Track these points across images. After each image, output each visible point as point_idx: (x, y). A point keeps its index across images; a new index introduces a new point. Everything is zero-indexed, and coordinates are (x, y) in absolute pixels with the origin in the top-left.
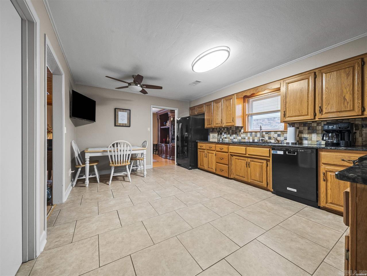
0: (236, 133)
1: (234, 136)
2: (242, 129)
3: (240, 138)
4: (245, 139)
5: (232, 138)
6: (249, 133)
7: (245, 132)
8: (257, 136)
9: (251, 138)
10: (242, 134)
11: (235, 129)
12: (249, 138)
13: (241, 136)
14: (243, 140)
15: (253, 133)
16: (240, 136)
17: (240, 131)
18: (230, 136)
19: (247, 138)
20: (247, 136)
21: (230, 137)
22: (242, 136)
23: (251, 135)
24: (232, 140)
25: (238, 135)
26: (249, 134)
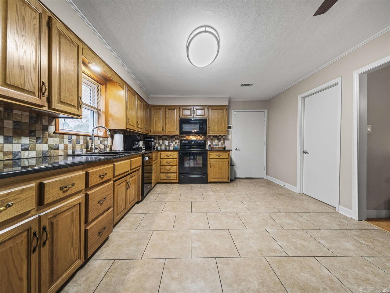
0: (31, 134)
1: (25, 140)
2: (50, 123)
3: (45, 147)
4: (58, 149)
5: (15, 146)
6: (67, 136)
7: (57, 133)
8: (79, 144)
9: (70, 146)
10: (50, 136)
11: (27, 121)
12: (66, 147)
13: (49, 142)
14: (52, 151)
15: (73, 136)
16: (46, 143)
17: (46, 129)
18: (8, 140)
19: (61, 147)
20: (62, 142)
21: (5, 145)
22: (51, 141)
23: (70, 141)
24: (15, 154)
25: (38, 139)
26: (66, 139)
